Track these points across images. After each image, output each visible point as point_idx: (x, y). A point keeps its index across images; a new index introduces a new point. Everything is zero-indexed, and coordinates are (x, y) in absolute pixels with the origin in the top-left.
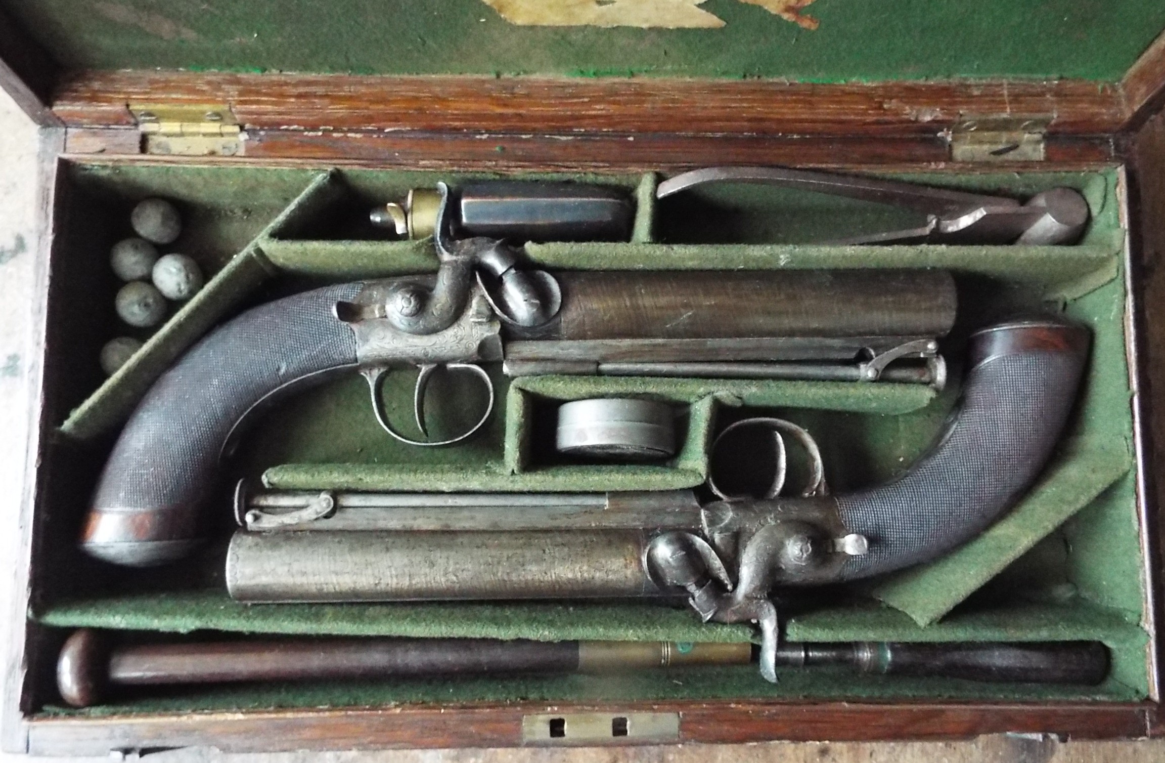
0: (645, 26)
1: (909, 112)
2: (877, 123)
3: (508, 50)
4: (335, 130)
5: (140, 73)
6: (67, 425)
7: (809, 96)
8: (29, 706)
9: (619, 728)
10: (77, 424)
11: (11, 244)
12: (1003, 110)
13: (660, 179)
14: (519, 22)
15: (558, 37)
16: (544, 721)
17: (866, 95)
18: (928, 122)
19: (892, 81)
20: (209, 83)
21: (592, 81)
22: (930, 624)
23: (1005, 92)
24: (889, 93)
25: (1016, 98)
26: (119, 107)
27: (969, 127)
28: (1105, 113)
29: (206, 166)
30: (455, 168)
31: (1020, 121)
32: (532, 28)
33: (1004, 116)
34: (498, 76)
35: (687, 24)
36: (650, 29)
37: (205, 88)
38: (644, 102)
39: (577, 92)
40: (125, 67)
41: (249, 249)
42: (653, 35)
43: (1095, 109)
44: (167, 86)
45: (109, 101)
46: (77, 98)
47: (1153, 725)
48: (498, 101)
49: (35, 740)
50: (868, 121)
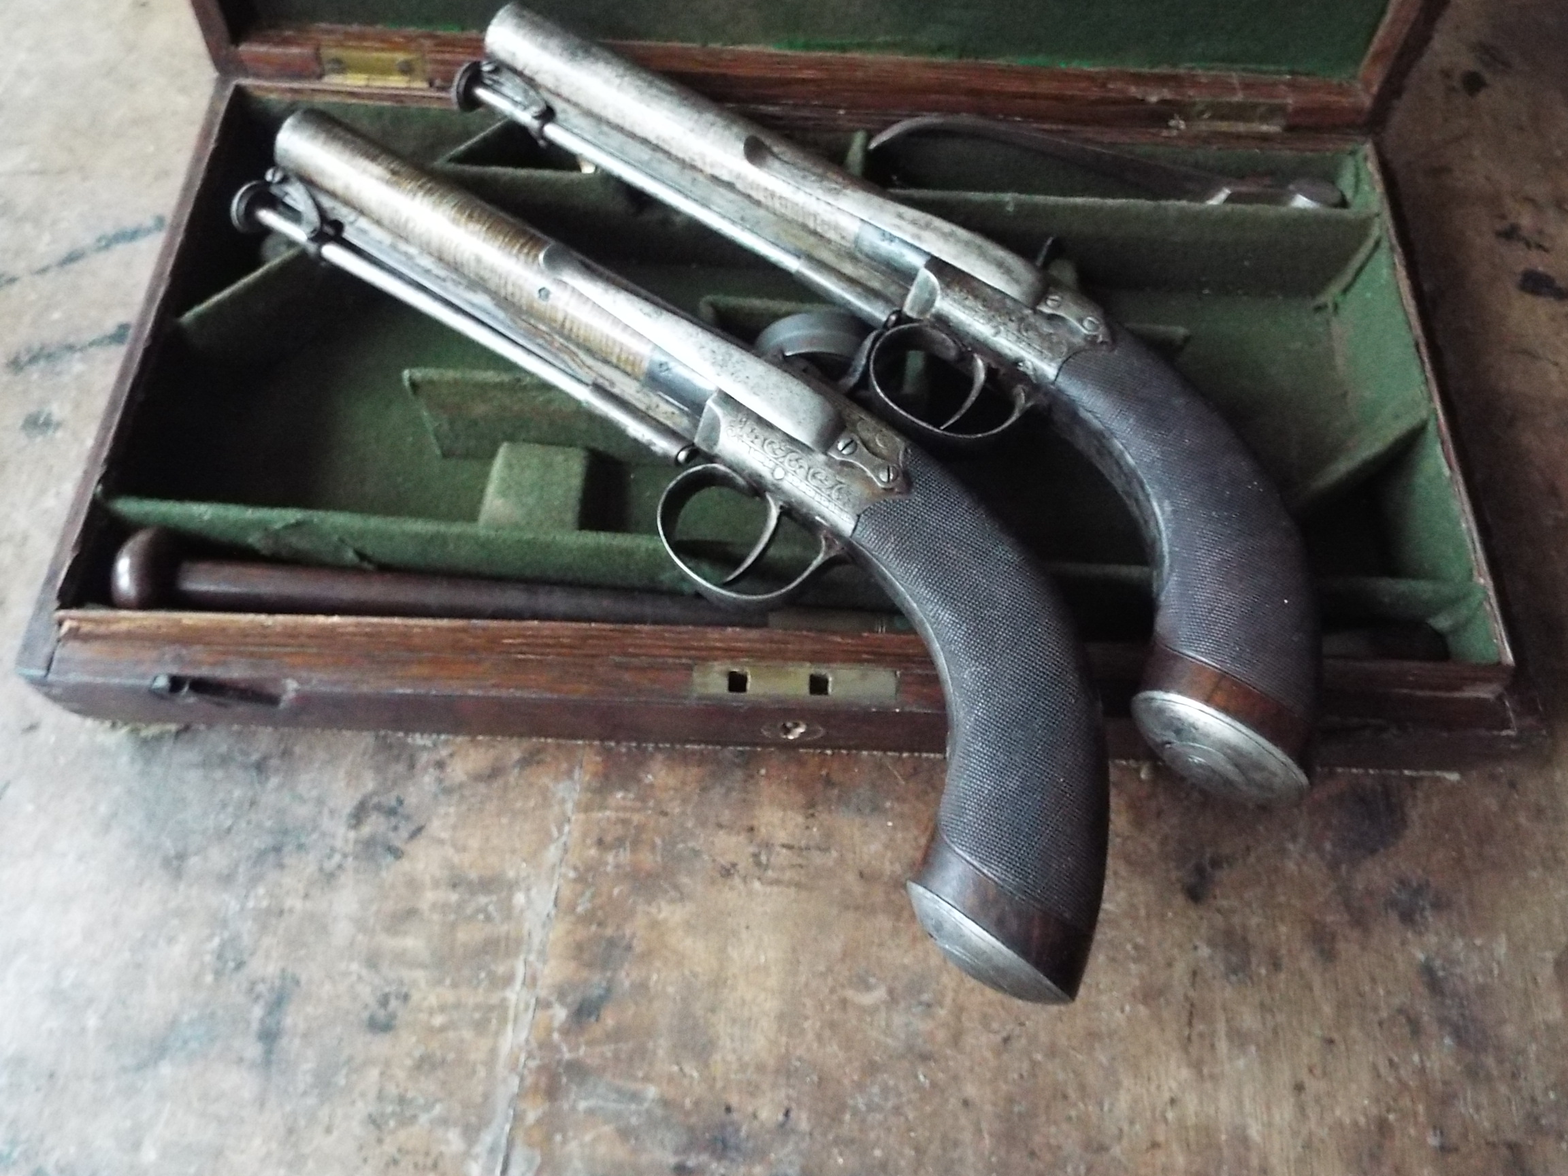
1: (1133, 91)
2: (1102, 101)
3: (715, 9)
5: (335, 27)
7: (1028, 75)
8: (68, 600)
9: (818, 685)
12: (1236, 94)
13: (870, 137)
16: (721, 673)
17: (1090, 78)
18: (1157, 103)
19: (1116, 68)
20: (405, 37)
21: (802, 54)
23: (1236, 82)
24: (1111, 77)
25: (1247, 86)
26: (309, 51)
27: (1201, 113)
28: (1345, 102)
29: (389, 104)
31: (1255, 106)
33: (1236, 99)
34: (704, 45)
37: (400, 41)
38: (855, 70)
39: (782, 61)
40: (322, 19)
43: (1333, 98)
44: (362, 37)
45: (299, 45)
46: (265, 41)
47: (1518, 715)
48: (703, 63)
49: (61, 660)
50: (1093, 98)
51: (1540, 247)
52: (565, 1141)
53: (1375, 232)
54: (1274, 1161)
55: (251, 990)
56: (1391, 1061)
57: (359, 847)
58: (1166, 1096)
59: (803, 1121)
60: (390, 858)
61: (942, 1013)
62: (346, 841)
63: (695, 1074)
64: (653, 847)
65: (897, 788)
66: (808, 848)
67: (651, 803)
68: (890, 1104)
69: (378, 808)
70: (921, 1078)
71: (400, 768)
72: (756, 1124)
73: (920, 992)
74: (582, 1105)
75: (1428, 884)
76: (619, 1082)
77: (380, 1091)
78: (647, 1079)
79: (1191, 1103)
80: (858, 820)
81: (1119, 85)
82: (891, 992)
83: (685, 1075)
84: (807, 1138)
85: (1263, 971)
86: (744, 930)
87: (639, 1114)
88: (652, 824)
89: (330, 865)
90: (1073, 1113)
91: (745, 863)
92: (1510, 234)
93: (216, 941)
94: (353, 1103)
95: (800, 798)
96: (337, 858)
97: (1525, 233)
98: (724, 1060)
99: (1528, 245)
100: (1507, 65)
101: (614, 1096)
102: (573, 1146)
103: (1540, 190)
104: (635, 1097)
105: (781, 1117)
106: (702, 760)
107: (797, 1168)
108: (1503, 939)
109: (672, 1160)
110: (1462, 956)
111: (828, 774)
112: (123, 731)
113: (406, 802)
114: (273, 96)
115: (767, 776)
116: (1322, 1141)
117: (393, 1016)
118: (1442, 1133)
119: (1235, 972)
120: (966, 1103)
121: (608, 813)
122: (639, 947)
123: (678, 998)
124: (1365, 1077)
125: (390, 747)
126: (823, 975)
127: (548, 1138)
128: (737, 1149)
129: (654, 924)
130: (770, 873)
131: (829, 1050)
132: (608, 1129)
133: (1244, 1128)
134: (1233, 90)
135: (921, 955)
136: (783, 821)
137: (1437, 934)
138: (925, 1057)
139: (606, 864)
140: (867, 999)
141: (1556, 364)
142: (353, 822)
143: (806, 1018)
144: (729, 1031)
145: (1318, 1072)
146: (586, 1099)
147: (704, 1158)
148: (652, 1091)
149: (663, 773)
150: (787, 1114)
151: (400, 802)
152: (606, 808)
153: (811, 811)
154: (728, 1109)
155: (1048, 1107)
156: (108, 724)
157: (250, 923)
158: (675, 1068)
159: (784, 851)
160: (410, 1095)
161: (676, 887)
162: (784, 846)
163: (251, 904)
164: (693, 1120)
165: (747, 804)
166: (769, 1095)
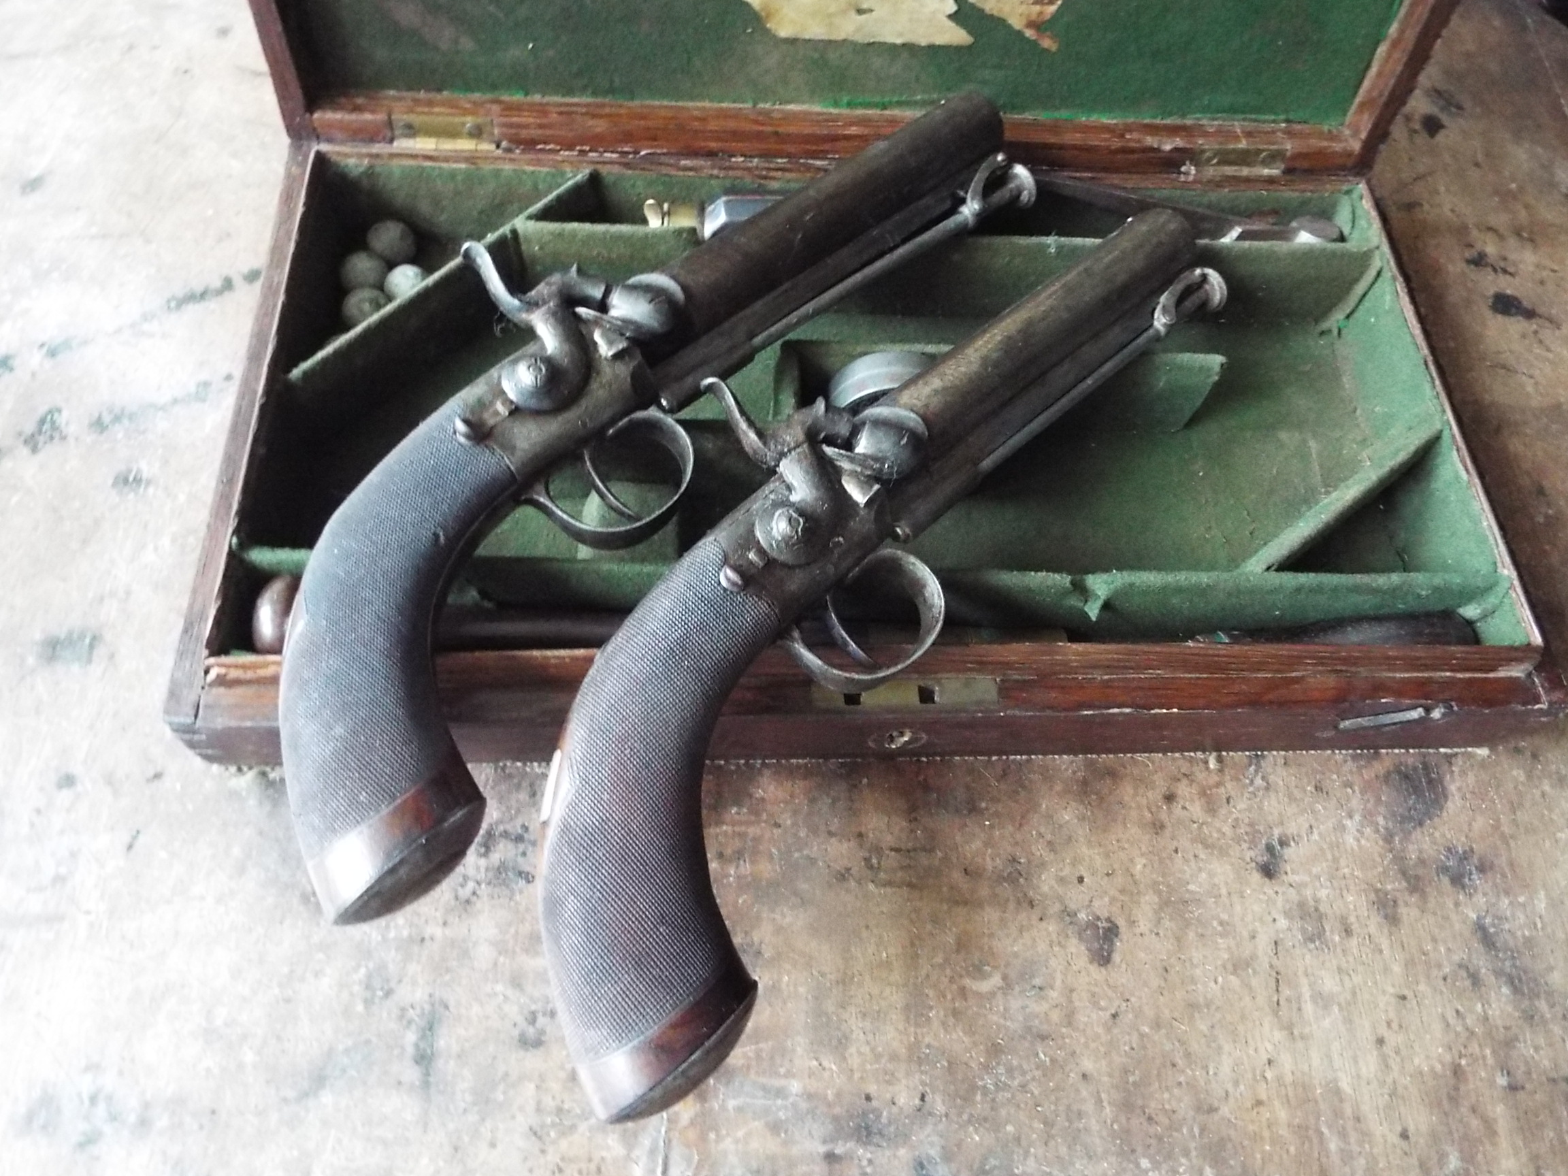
0: (899, 41)
1: (1150, 141)
2: (1125, 151)
3: (767, 71)
4: (590, 151)
5: (405, 94)
6: (296, 373)
7: (1054, 128)
8: (216, 648)
9: (926, 696)
10: (306, 375)
11: (217, 283)
12: (1240, 142)
14: (783, 33)
15: (816, 56)
17: (1109, 129)
18: (1171, 151)
19: (1131, 120)
20: (474, 103)
21: (845, 111)
22: (1268, 569)
23: (1239, 130)
24: (1129, 128)
25: (1249, 134)
26: (381, 117)
27: (1209, 160)
28: (1337, 147)
29: (463, 166)
30: (715, 172)
31: (1259, 152)
32: (792, 41)
33: (1240, 146)
34: (755, 105)
35: (940, 40)
36: (904, 45)
37: (468, 106)
39: (829, 119)
40: (390, 88)
41: (505, 229)
42: (905, 55)
43: (1325, 144)
44: (430, 103)
45: (373, 112)
46: (337, 107)
47: (1547, 692)
48: (756, 122)
49: (207, 706)
50: (1113, 148)
51: (1505, 271)
52: (719, 1139)
53: (1376, 263)
54: (1366, 1108)
55: (401, 1017)
56: (1457, 1012)
57: (490, 875)
58: (1265, 1057)
59: (938, 1105)
60: (522, 883)
61: (1053, 994)
62: (478, 868)
63: (834, 1067)
64: (771, 856)
65: (990, 789)
66: (915, 850)
67: (764, 816)
68: (1016, 1083)
69: (506, 834)
70: (1042, 1056)
71: (523, 796)
72: (895, 1110)
73: (1032, 977)
74: (731, 1104)
75: (1472, 850)
76: (763, 1080)
77: (539, 1103)
78: (789, 1075)
79: (1286, 1063)
80: (957, 820)
81: (1135, 135)
82: (1005, 978)
83: (824, 1069)
84: (944, 1119)
85: (1337, 938)
86: (864, 929)
87: (786, 1108)
88: (767, 835)
89: (465, 893)
90: (1182, 1079)
91: (857, 867)
92: (1479, 261)
93: (363, 971)
94: (513, 1117)
95: (901, 803)
96: (471, 885)
97: (1490, 260)
98: (860, 1053)
99: (1495, 270)
100: (1460, 108)
101: (761, 1093)
102: (728, 1144)
103: (1500, 220)
104: (780, 1093)
105: (917, 1101)
106: (807, 773)
107: (938, 1148)
108: (1542, 894)
109: (822, 1149)
110: (1508, 913)
111: (925, 780)
112: (250, 775)
113: (531, 828)
114: (352, 161)
115: (869, 785)
116: (1406, 1088)
117: (542, 1032)
118: (1508, 1073)
119: (1312, 940)
120: (1084, 1076)
121: (725, 828)
122: (768, 953)
123: (810, 997)
124: (1437, 1027)
125: (510, 776)
126: (942, 967)
127: (703, 1138)
128: (880, 1133)
129: (779, 930)
130: (882, 875)
131: (954, 1036)
132: (757, 1125)
133: (1336, 1080)
134: (1237, 138)
135: (1029, 943)
136: (888, 825)
137: (1485, 894)
138: (1043, 1038)
139: (728, 876)
140: (984, 986)
141: (1531, 377)
142: (483, 850)
143: (931, 1008)
144: (861, 1025)
145: (1395, 1026)
146: (734, 1098)
147: (850, 1145)
148: (795, 1086)
149: (772, 788)
150: (923, 1098)
151: (525, 828)
152: (723, 823)
153: (914, 815)
154: (868, 1098)
155: (1159, 1075)
156: (233, 769)
157: (393, 952)
158: (815, 1063)
159: (893, 853)
160: (566, 1106)
161: (796, 893)
162: (892, 849)
163: (392, 934)
164: (837, 1110)
165: (853, 812)
166: (904, 1081)
